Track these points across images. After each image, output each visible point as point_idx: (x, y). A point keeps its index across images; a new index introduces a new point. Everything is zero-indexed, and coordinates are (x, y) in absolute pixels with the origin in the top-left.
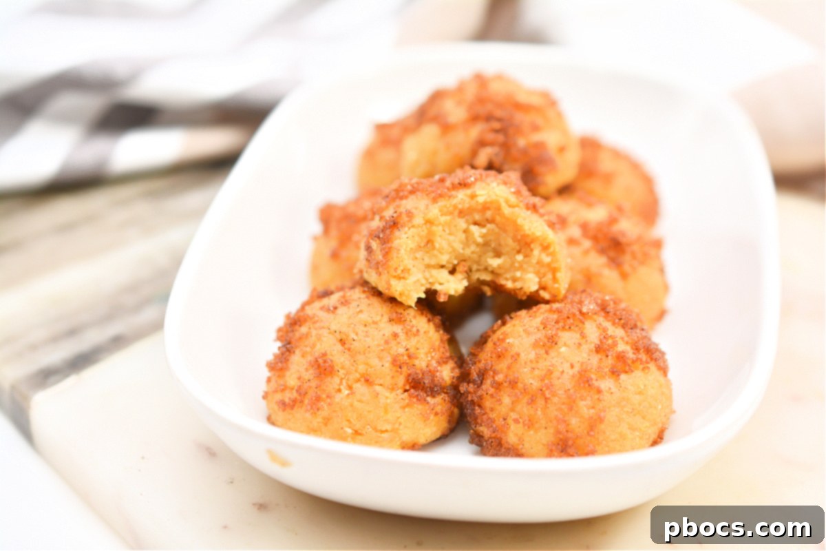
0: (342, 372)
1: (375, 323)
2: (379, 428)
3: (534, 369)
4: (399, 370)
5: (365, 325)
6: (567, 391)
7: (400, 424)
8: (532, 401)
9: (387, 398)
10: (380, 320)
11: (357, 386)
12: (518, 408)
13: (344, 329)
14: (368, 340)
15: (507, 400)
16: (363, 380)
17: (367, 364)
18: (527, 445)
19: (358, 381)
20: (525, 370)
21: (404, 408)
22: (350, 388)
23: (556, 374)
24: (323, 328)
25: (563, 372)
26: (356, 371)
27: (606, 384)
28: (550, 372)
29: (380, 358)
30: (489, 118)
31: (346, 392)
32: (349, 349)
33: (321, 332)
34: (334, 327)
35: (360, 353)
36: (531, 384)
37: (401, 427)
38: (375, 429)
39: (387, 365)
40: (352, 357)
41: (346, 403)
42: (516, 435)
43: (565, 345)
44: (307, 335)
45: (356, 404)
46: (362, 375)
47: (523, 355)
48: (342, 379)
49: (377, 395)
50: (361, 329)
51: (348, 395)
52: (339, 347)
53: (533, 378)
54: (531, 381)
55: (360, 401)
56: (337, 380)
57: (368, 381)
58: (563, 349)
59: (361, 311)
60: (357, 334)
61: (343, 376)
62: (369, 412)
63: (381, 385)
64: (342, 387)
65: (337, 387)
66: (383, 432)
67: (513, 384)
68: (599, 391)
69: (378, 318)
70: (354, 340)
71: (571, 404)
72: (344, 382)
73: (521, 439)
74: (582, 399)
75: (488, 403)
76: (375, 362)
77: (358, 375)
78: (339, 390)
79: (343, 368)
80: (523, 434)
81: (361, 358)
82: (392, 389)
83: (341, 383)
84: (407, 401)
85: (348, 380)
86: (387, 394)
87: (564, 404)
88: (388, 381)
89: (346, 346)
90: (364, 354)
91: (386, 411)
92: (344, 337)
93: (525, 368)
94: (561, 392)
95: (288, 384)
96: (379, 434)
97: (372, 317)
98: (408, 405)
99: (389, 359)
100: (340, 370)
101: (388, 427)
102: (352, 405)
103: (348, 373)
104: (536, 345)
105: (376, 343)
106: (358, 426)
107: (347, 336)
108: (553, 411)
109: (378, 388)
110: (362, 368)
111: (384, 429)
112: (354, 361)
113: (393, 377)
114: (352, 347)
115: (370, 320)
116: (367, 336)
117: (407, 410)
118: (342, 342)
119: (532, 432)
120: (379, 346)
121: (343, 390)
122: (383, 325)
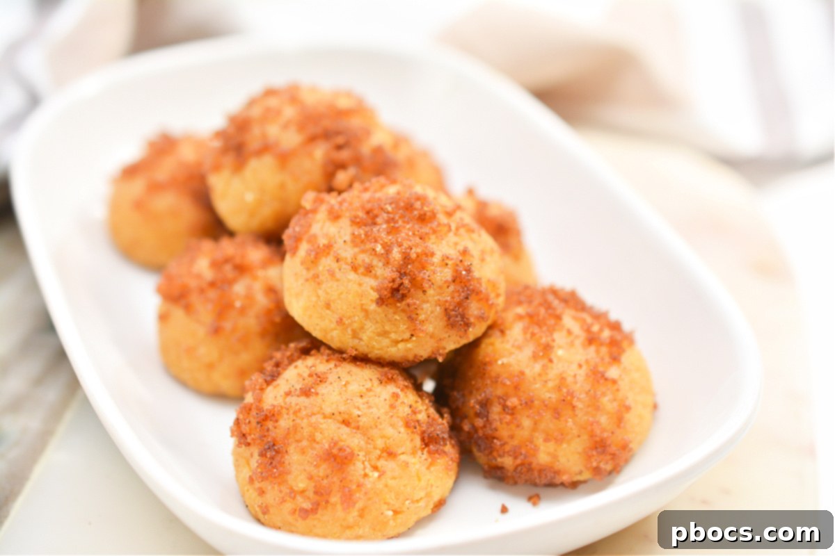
0: (362, 454)
1: (369, 390)
2: (415, 499)
3: (546, 382)
4: (415, 430)
5: (361, 396)
6: (587, 393)
7: (432, 486)
8: (557, 414)
9: (414, 464)
10: (373, 386)
11: (381, 463)
12: (542, 426)
13: (342, 408)
14: (374, 410)
15: (527, 423)
16: (385, 454)
17: (383, 437)
18: (563, 460)
19: (379, 457)
20: (537, 386)
21: (428, 468)
22: (375, 468)
23: (570, 380)
24: (313, 414)
25: (575, 376)
26: (375, 448)
27: (613, 372)
28: (562, 379)
29: (393, 425)
30: (327, 135)
31: (376, 474)
32: (358, 428)
33: (313, 419)
34: (328, 411)
35: (371, 427)
36: (550, 398)
37: (434, 488)
38: (413, 502)
39: (402, 430)
40: (364, 434)
41: (380, 485)
42: (549, 454)
43: (560, 347)
44: (296, 428)
45: (391, 483)
46: (383, 450)
47: (527, 372)
48: (363, 463)
49: (407, 464)
50: (359, 401)
51: (379, 477)
52: (345, 430)
53: (548, 391)
54: (548, 395)
55: (394, 478)
56: (359, 465)
57: (390, 454)
58: (560, 352)
59: (347, 383)
60: (358, 408)
61: (364, 459)
62: (405, 486)
63: (403, 453)
64: (368, 471)
65: (362, 473)
66: (418, 501)
67: (529, 404)
68: (614, 382)
69: (369, 385)
70: (359, 416)
71: (595, 405)
72: (366, 463)
73: (555, 457)
74: (604, 394)
75: (504, 432)
76: (390, 431)
77: (378, 452)
78: (366, 475)
79: (360, 450)
80: (556, 450)
81: (374, 433)
82: (414, 453)
83: (364, 469)
84: (430, 460)
85: (369, 460)
86: (413, 461)
87: (589, 406)
88: (408, 445)
89: (353, 425)
90: (376, 426)
91: (419, 479)
92: (346, 417)
93: (536, 384)
94: (583, 396)
95: (295, 488)
96: (417, 505)
97: (363, 386)
98: (431, 464)
99: (401, 423)
100: (359, 453)
101: (422, 494)
102: (386, 486)
103: (368, 453)
104: (535, 357)
105: (382, 411)
106: (397, 506)
107: (350, 414)
108: (582, 417)
109: (403, 457)
110: (380, 443)
111: (419, 497)
112: (369, 438)
113: (412, 440)
114: (361, 424)
115: (363, 389)
116: (370, 407)
117: (432, 469)
118: (346, 423)
119: (565, 446)
120: (386, 413)
121: (371, 474)
122: (379, 389)
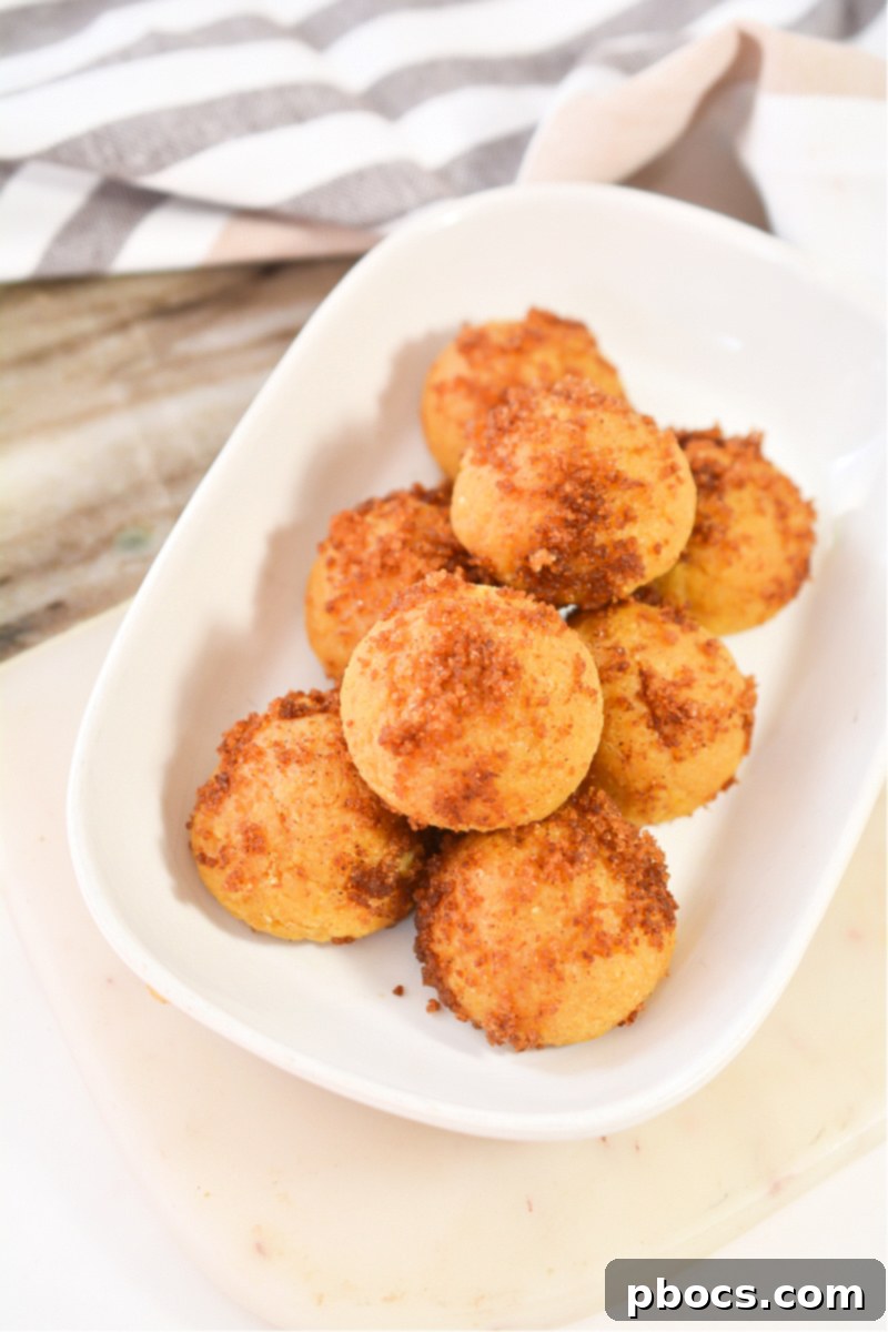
0: (274, 855)
1: (327, 805)
2: (305, 923)
3: (494, 925)
4: (342, 869)
5: (314, 806)
6: (523, 968)
7: (331, 924)
9: (319, 898)
10: (334, 804)
11: (287, 876)
12: (466, 958)
13: (288, 803)
14: (312, 827)
15: (457, 942)
16: (296, 870)
17: (304, 855)
19: (290, 869)
20: (485, 922)
21: (338, 909)
22: (279, 875)
23: (517, 943)
24: (267, 785)
25: (524, 944)
26: (290, 858)
27: (572, 968)
28: (511, 937)
29: (321, 853)
31: (273, 881)
32: (288, 831)
33: (263, 789)
34: (277, 793)
35: (298, 839)
36: (487, 942)
37: (332, 927)
38: (300, 925)
39: (328, 863)
40: (288, 840)
41: (270, 892)
43: (540, 904)
44: (248, 781)
45: (281, 897)
46: (296, 866)
47: (487, 902)
48: (271, 863)
49: (309, 892)
50: (307, 809)
51: (274, 886)
52: (277, 821)
53: (490, 936)
54: (487, 938)
55: (287, 895)
56: (266, 862)
57: (301, 874)
58: (536, 910)
59: (314, 783)
60: (300, 815)
61: (274, 860)
62: (294, 909)
63: (315, 881)
64: (271, 872)
65: (264, 870)
66: (308, 928)
67: (469, 929)
68: (561, 979)
69: (331, 800)
70: (295, 821)
71: (522, 983)
72: (274, 866)
74: (538, 981)
76: (314, 855)
77: (290, 864)
78: (266, 874)
79: (275, 850)
81: (298, 846)
82: (327, 887)
83: (269, 868)
84: (345, 902)
85: (279, 865)
86: (321, 894)
88: (326, 879)
89: (285, 825)
90: (304, 842)
91: (315, 913)
92: (285, 812)
93: (485, 919)
94: (516, 966)
95: (213, 832)
96: (306, 930)
97: (324, 798)
98: (344, 907)
99: (332, 856)
100: (272, 851)
101: (315, 924)
102: (276, 897)
103: (280, 858)
104: (505, 896)
105: (321, 833)
106: (278, 917)
107: (289, 813)
109: (312, 885)
110: (296, 858)
111: (310, 925)
112: (290, 847)
113: (332, 876)
114: (292, 829)
115: (322, 801)
116: (312, 821)
117: (342, 912)
118: (282, 817)
119: (474, 991)
120: (323, 837)
121: (271, 877)
122: (335, 811)
